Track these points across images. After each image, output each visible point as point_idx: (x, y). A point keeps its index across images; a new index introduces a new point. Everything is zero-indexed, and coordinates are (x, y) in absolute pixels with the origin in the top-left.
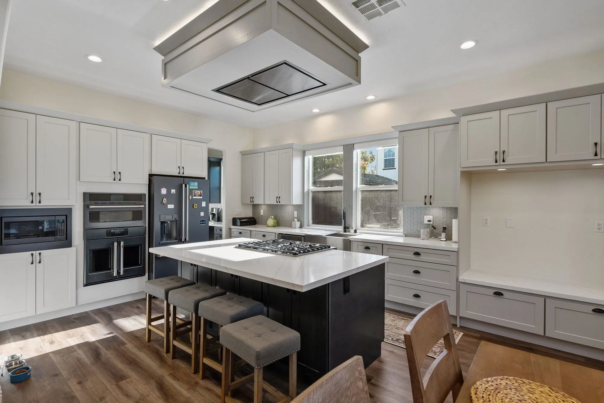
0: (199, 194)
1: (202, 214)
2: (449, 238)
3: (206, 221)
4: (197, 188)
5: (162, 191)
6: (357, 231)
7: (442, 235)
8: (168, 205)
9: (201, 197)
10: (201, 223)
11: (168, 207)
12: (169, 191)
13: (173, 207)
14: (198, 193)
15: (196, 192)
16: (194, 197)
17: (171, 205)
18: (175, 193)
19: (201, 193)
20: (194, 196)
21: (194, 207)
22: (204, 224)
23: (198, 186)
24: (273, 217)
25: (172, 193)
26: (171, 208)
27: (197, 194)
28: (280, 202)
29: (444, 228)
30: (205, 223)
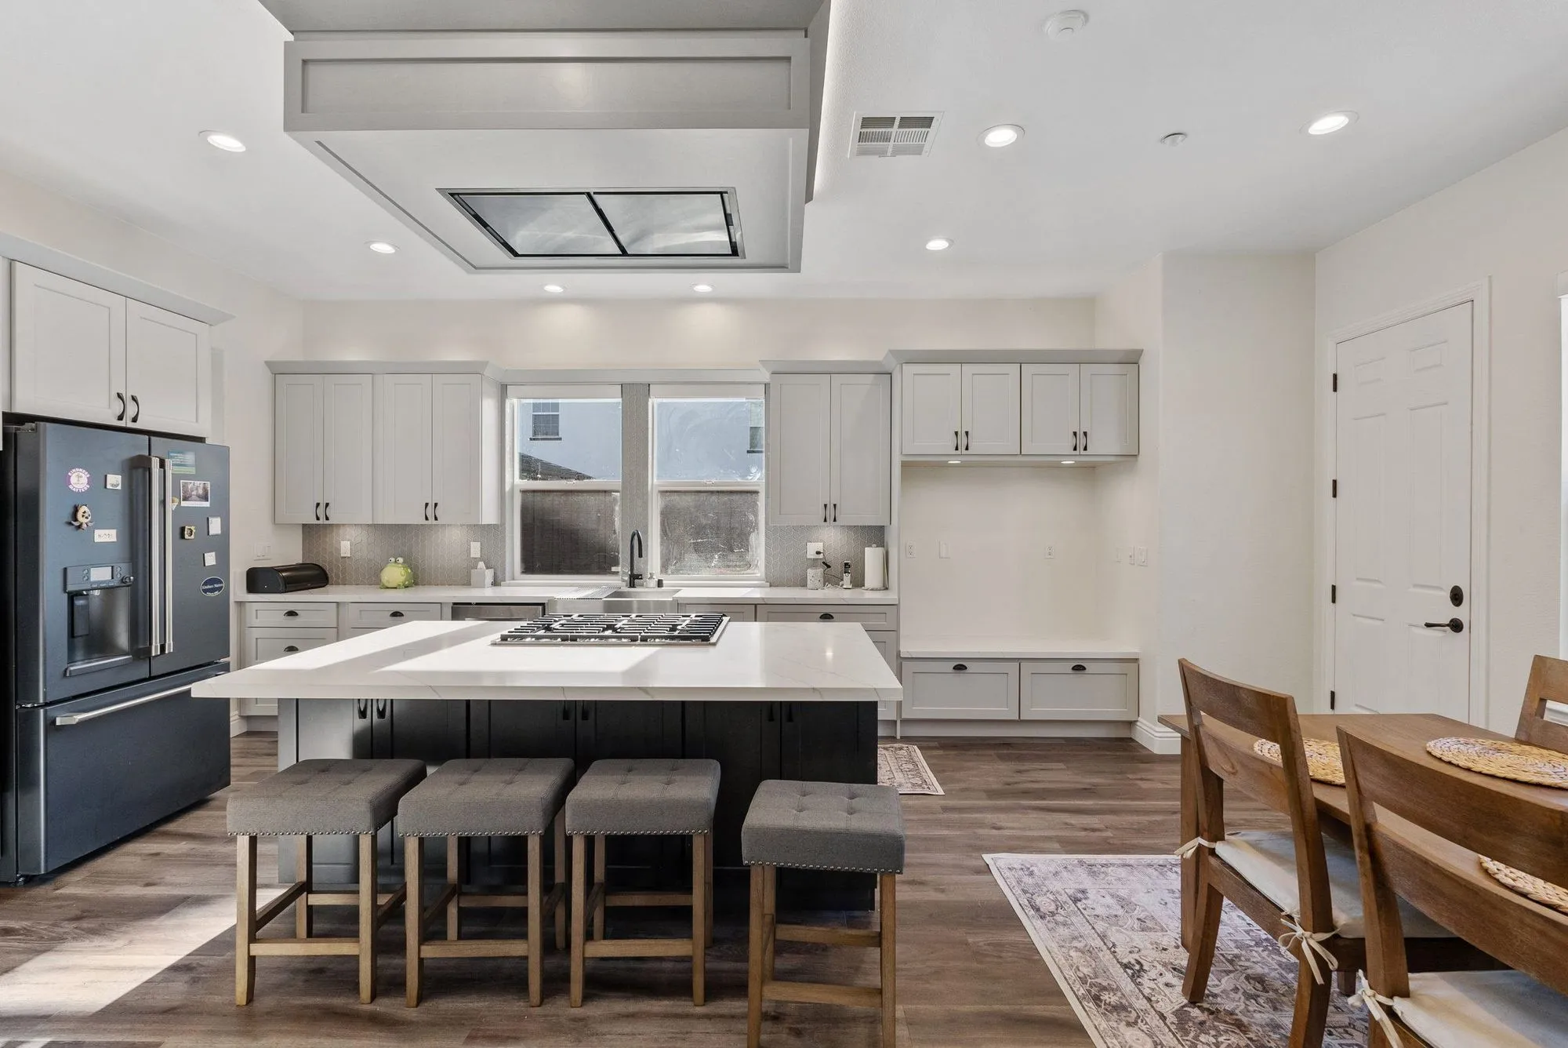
0: (201, 492)
1: (210, 559)
2: (858, 583)
3: (221, 582)
4: (192, 471)
5: (73, 480)
6: (664, 582)
7: (845, 577)
8: (97, 532)
9: (207, 504)
10: (205, 591)
11: (97, 540)
12: (98, 482)
13: (114, 539)
14: (197, 489)
15: (191, 484)
16: (184, 504)
17: (107, 531)
18: (119, 488)
19: (205, 489)
20: (185, 499)
21: (186, 536)
22: (217, 593)
23: (197, 465)
24: (401, 560)
25: (109, 487)
26: (108, 540)
27: (194, 493)
28: (436, 519)
29: (846, 564)
30: (219, 589)
